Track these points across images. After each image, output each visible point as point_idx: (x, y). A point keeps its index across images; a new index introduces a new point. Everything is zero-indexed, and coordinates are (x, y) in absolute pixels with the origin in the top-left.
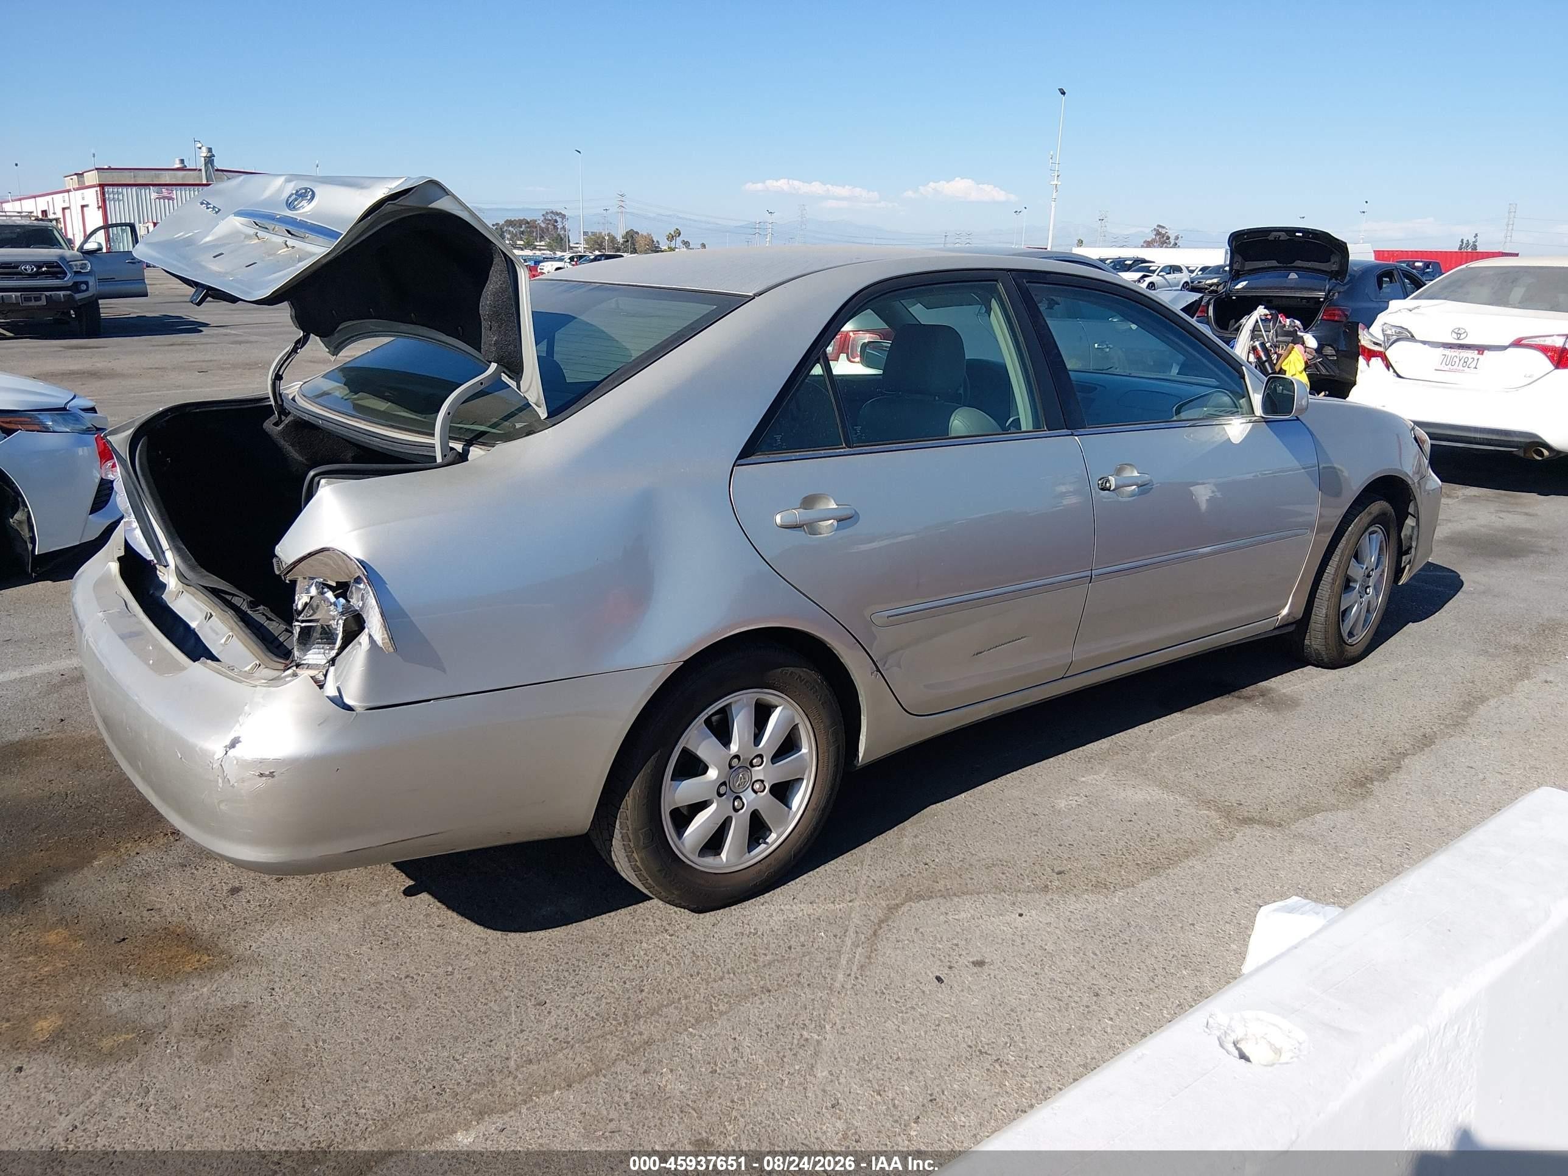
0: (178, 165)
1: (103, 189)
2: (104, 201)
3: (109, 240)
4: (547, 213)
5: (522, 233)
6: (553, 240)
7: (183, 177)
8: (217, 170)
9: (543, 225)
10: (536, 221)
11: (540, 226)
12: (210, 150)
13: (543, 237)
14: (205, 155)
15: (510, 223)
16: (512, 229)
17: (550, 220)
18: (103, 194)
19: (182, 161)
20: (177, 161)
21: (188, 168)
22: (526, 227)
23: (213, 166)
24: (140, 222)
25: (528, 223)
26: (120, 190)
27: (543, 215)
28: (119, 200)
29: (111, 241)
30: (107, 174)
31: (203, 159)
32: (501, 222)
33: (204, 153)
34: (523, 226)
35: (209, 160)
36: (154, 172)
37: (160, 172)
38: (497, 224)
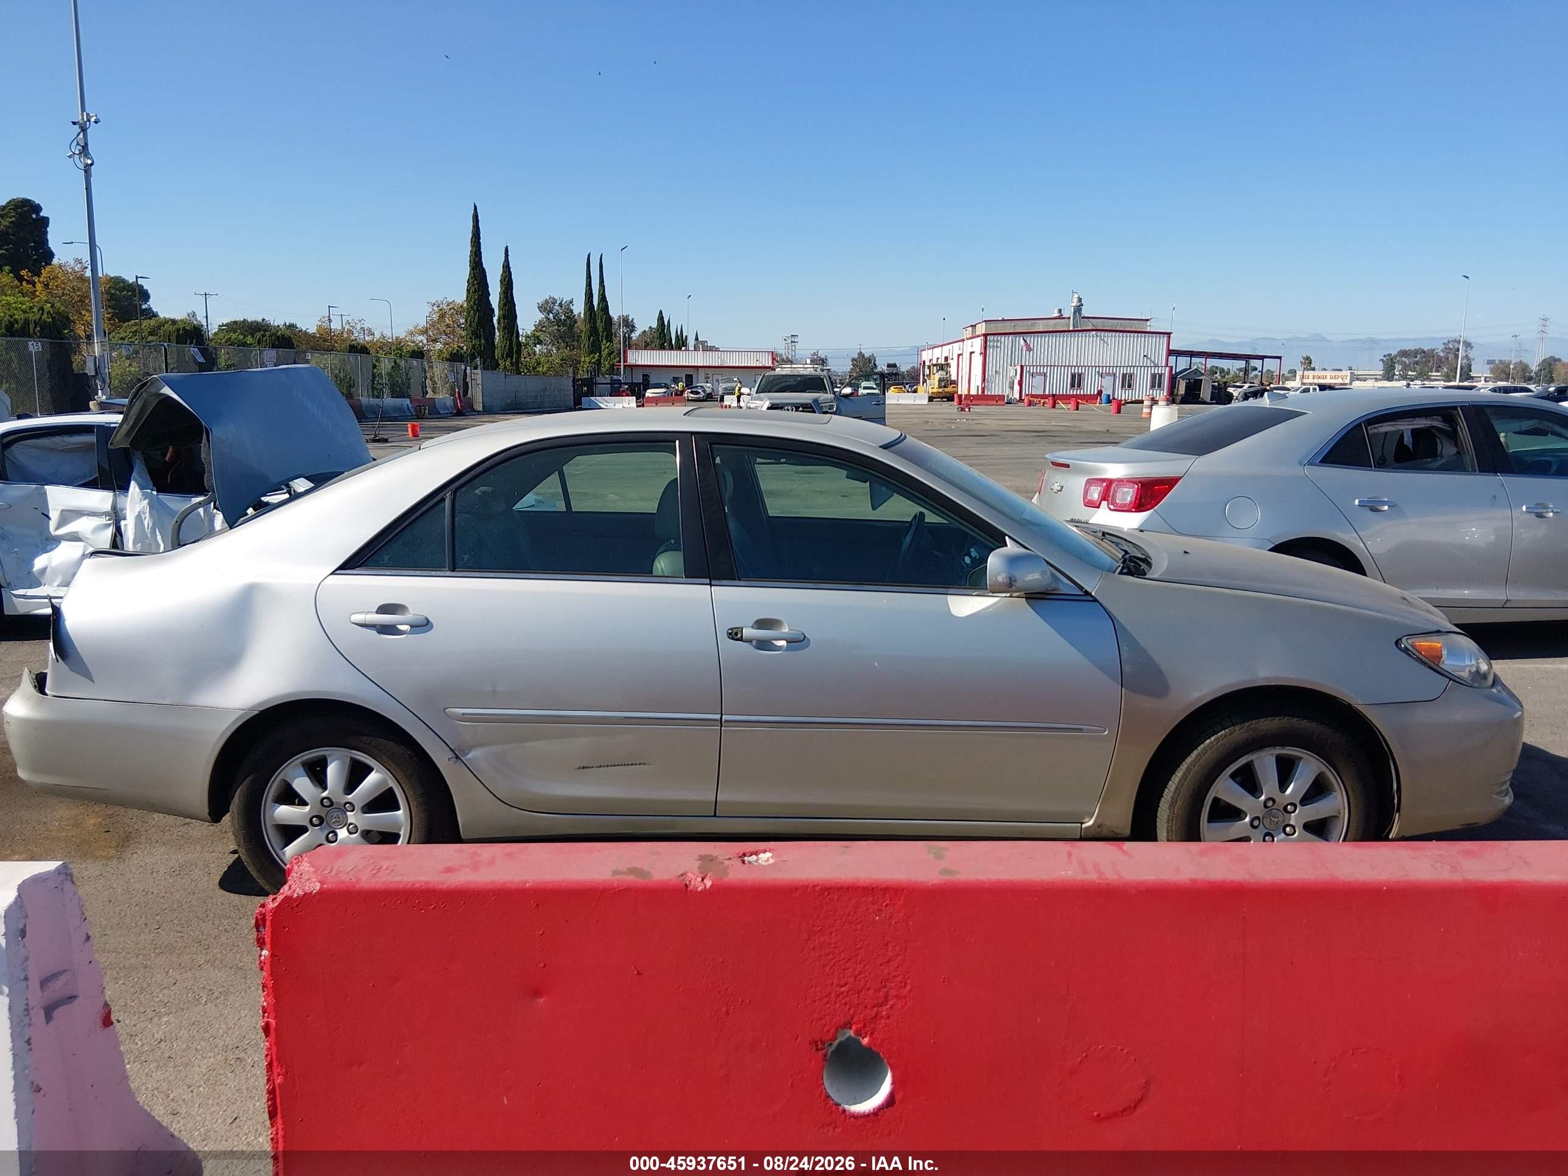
0: (1056, 315)
1: (986, 338)
2: (985, 348)
3: (984, 381)
4: (1449, 342)
5: (1417, 363)
6: (1451, 370)
7: (1055, 325)
8: (1083, 318)
9: (1442, 354)
10: (1434, 350)
11: (1438, 356)
12: (1080, 300)
13: (1440, 367)
14: (1074, 304)
15: (1404, 353)
16: (1406, 360)
17: (1451, 349)
18: (986, 342)
19: (1060, 311)
20: (1056, 311)
21: (1064, 316)
22: (1422, 357)
23: (1080, 313)
24: (1011, 365)
25: (1424, 352)
26: (999, 338)
27: (1444, 344)
28: (997, 347)
29: (986, 380)
30: (992, 325)
31: (1073, 308)
32: (1394, 353)
33: (1075, 303)
34: (1418, 356)
35: (1078, 309)
36: (1030, 322)
37: (1036, 321)
38: (1389, 355)
